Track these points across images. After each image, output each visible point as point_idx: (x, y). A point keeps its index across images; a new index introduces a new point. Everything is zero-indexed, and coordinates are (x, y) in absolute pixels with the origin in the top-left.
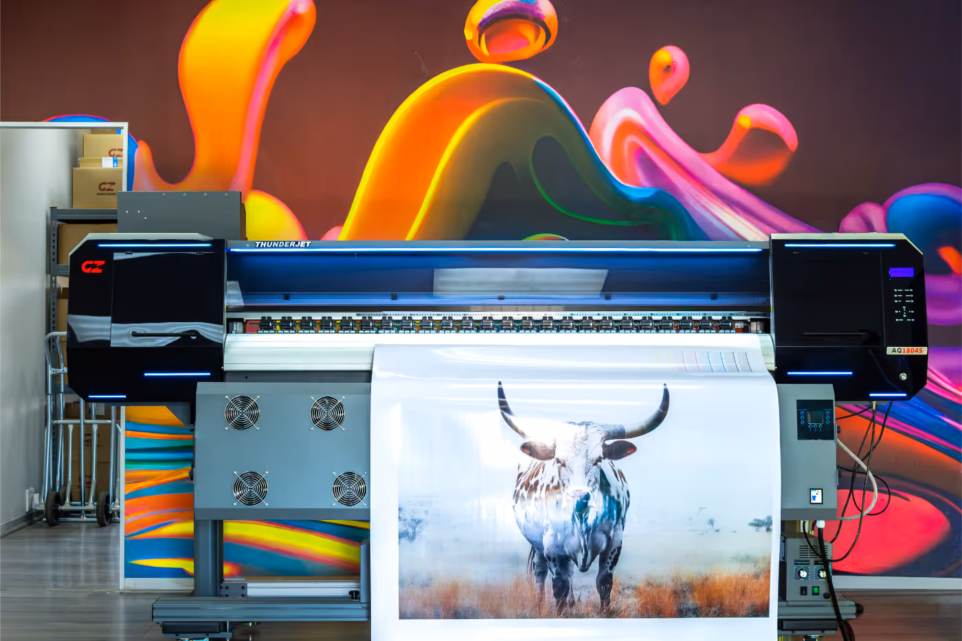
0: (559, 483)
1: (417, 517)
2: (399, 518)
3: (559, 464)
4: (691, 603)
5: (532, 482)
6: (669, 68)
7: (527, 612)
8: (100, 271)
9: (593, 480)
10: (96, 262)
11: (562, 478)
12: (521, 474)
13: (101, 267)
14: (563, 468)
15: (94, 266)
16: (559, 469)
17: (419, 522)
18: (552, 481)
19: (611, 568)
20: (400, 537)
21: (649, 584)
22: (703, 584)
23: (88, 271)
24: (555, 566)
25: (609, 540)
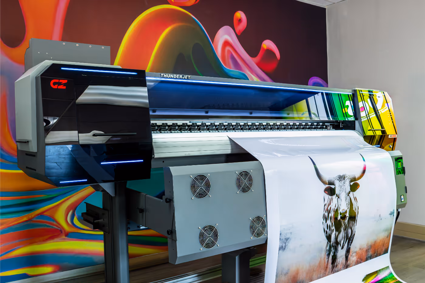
0: (337, 208)
1: (287, 237)
2: (280, 239)
3: (337, 197)
4: (370, 253)
5: (329, 208)
6: (240, 21)
7: (321, 275)
8: (65, 87)
9: (348, 203)
10: (61, 81)
11: (339, 204)
12: (325, 204)
13: (65, 85)
14: (339, 199)
15: (59, 84)
16: (337, 199)
17: (287, 239)
18: (335, 206)
19: (350, 246)
20: (279, 250)
21: (360, 249)
22: (374, 245)
23: (55, 87)
24: (334, 249)
25: (352, 231)
